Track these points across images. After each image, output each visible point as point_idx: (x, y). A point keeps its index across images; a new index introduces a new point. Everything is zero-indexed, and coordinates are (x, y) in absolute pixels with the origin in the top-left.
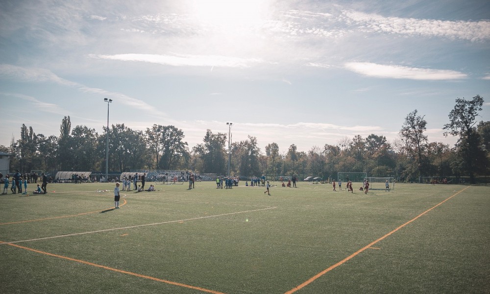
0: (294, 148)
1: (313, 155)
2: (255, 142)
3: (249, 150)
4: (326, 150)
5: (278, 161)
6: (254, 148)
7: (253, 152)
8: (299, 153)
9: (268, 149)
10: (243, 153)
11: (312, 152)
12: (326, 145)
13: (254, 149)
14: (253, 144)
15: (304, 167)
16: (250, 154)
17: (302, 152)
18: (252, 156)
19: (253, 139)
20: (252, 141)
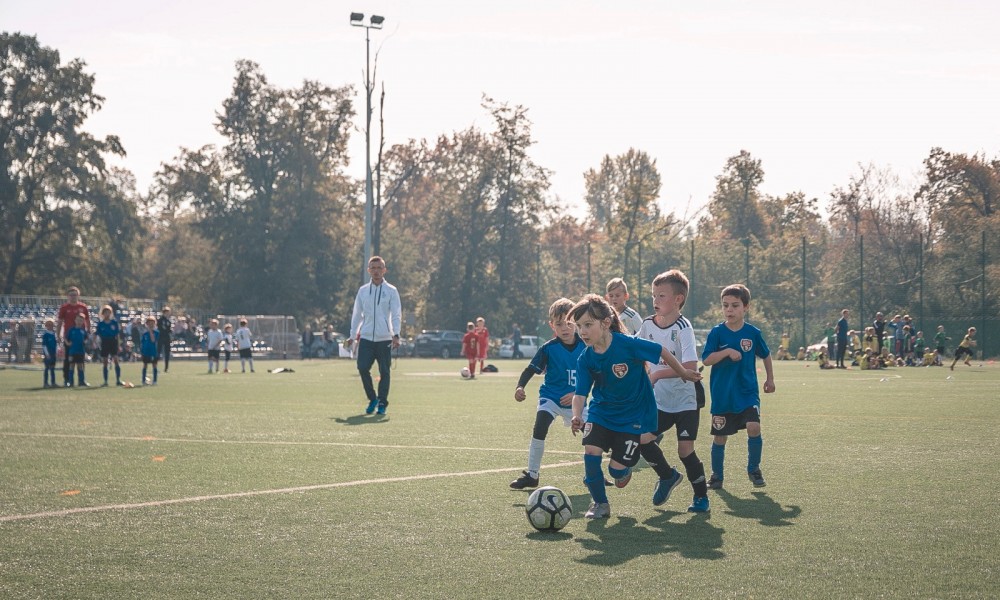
0: (747, 171)
1: (856, 217)
2: (520, 131)
3: (485, 179)
4: (933, 179)
5: (656, 242)
6: (516, 170)
7: (511, 195)
8: (774, 207)
9: (597, 185)
10: (453, 202)
11: (849, 201)
12: (936, 153)
13: (514, 178)
14: (511, 142)
15: (808, 277)
16: (491, 206)
17: (791, 200)
18: (503, 215)
19: (509, 116)
20: (506, 128)
